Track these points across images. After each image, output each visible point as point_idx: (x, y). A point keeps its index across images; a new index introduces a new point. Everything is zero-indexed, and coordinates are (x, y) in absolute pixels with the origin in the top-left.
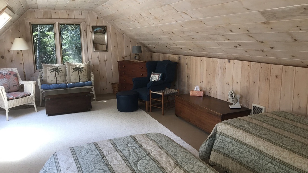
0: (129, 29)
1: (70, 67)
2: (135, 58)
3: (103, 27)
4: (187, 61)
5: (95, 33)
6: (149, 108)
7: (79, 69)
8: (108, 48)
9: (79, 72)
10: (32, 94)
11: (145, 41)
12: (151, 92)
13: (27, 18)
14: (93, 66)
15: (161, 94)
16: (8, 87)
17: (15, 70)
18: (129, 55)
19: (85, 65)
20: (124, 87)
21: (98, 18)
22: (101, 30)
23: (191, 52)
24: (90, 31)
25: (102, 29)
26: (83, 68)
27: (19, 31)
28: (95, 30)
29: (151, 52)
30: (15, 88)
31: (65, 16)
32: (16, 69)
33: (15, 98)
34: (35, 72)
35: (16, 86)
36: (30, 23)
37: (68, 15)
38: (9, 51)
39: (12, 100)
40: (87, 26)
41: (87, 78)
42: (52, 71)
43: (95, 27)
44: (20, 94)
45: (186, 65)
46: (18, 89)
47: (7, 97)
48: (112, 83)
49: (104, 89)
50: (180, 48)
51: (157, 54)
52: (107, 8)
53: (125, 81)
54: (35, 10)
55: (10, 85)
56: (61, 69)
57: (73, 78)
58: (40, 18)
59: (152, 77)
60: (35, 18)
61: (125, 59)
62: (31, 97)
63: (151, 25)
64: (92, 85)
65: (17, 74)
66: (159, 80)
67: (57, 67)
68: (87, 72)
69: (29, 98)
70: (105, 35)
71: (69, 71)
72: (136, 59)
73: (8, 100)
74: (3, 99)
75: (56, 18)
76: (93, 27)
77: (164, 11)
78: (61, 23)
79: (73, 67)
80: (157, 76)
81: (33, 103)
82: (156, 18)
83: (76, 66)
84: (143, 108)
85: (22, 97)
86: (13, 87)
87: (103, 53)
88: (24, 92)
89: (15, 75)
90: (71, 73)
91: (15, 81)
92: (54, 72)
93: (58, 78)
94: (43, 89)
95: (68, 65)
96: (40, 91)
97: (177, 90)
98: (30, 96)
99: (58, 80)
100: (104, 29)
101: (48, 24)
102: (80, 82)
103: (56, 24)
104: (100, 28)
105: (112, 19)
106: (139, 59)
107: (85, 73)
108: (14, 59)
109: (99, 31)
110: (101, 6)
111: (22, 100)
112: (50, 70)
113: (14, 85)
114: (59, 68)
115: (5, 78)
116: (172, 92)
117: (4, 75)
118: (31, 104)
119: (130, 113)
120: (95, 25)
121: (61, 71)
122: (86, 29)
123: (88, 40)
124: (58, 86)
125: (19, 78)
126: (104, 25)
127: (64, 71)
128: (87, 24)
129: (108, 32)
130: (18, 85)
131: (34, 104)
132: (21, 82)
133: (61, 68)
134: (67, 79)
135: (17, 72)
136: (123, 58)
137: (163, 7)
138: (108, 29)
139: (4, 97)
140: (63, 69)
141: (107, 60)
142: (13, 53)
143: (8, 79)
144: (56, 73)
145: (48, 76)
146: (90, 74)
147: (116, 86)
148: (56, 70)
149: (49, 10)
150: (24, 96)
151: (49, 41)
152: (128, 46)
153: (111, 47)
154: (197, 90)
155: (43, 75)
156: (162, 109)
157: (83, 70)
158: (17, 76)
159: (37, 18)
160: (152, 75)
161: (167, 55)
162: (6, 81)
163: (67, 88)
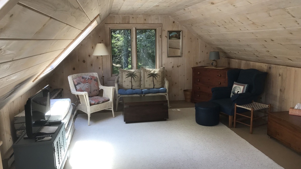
0: (209, 34)
1: (145, 72)
2: (212, 64)
3: (178, 32)
4: (281, 71)
5: (170, 38)
6: (233, 123)
7: (153, 75)
8: (182, 53)
9: (153, 78)
10: (111, 100)
11: (224, 47)
12: (237, 106)
13: (107, 24)
14: (166, 71)
15: (250, 109)
16: (90, 91)
17: (96, 75)
18: (204, 61)
19: (160, 71)
20: (198, 96)
21: (174, 22)
22: (176, 35)
23: (291, 62)
24: (166, 36)
25: (178, 33)
26: (157, 74)
27: (100, 37)
28: (170, 35)
29: (229, 57)
30: (96, 92)
31: (142, 21)
32: (96, 73)
33: (96, 103)
34: (112, 76)
35: (96, 90)
36: (109, 28)
37: (145, 20)
38: (89, 56)
39: (94, 106)
40: (162, 30)
41: (160, 84)
42: (128, 76)
43: (170, 32)
44: (101, 99)
45: (279, 76)
46: (98, 94)
47: (90, 102)
48: (184, 90)
49: (175, 96)
50: (275, 57)
51: (237, 60)
52: (190, 13)
53: (199, 88)
54: (115, 15)
55: (92, 89)
56: (136, 75)
57: (148, 83)
58: (119, 23)
59: (235, 87)
60: (115, 24)
61: (199, 65)
62: (110, 103)
63: (242, 31)
64: (166, 92)
65: (97, 79)
66: (244, 92)
67: (133, 72)
68: (161, 78)
69: (108, 104)
70: (181, 40)
71: (144, 77)
72: (214, 65)
73: (91, 105)
74: (87, 104)
75: (133, 23)
76: (168, 32)
77: (270, 16)
78: (138, 28)
79: (148, 73)
80: (242, 87)
81: (111, 108)
82: (253, 23)
83: (150, 72)
84: (226, 123)
85: (102, 103)
86: (94, 91)
87: (177, 58)
88: (103, 97)
89: (96, 80)
90: (146, 79)
91: (96, 85)
92: (130, 77)
93: (134, 84)
94: (120, 94)
95: (143, 70)
96: (117, 96)
97: (267, 106)
98: (109, 101)
99: (133, 86)
100: (179, 34)
101: (125, 29)
102: (154, 88)
103: (133, 29)
104: (175, 33)
105: (192, 23)
106: (216, 66)
107: (159, 79)
108: (93, 64)
109: (174, 36)
110: (182, 11)
111: (102, 105)
112: (127, 75)
113: (95, 90)
114: (134, 73)
115: (87, 82)
116: (262, 107)
117: (86, 79)
118: (109, 110)
119: (210, 127)
120: (171, 29)
121: (136, 77)
122: (162, 33)
123: (162, 44)
124: (134, 91)
125: (99, 83)
126: (180, 29)
127: (139, 76)
128: (163, 29)
129: (183, 37)
130: (98, 90)
131: (112, 110)
132: (101, 87)
133: (136, 73)
134: (142, 84)
135: (98, 77)
136: (197, 63)
137: (271, 12)
138: (183, 34)
139: (87, 102)
140: (138, 74)
141: (180, 66)
142: (93, 58)
143: (90, 83)
144: (131, 78)
145: (125, 81)
146: (164, 80)
147: (188, 93)
148: (131, 75)
149: (127, 15)
150: (104, 101)
151: (116, 42)
152: (202, 52)
153: (185, 52)
154: (299, 108)
155: (119, 80)
156: (250, 127)
157: (158, 76)
158: (97, 81)
159: (116, 23)
160: (234, 86)
161: (252, 63)
162: (88, 86)
163: (142, 94)
